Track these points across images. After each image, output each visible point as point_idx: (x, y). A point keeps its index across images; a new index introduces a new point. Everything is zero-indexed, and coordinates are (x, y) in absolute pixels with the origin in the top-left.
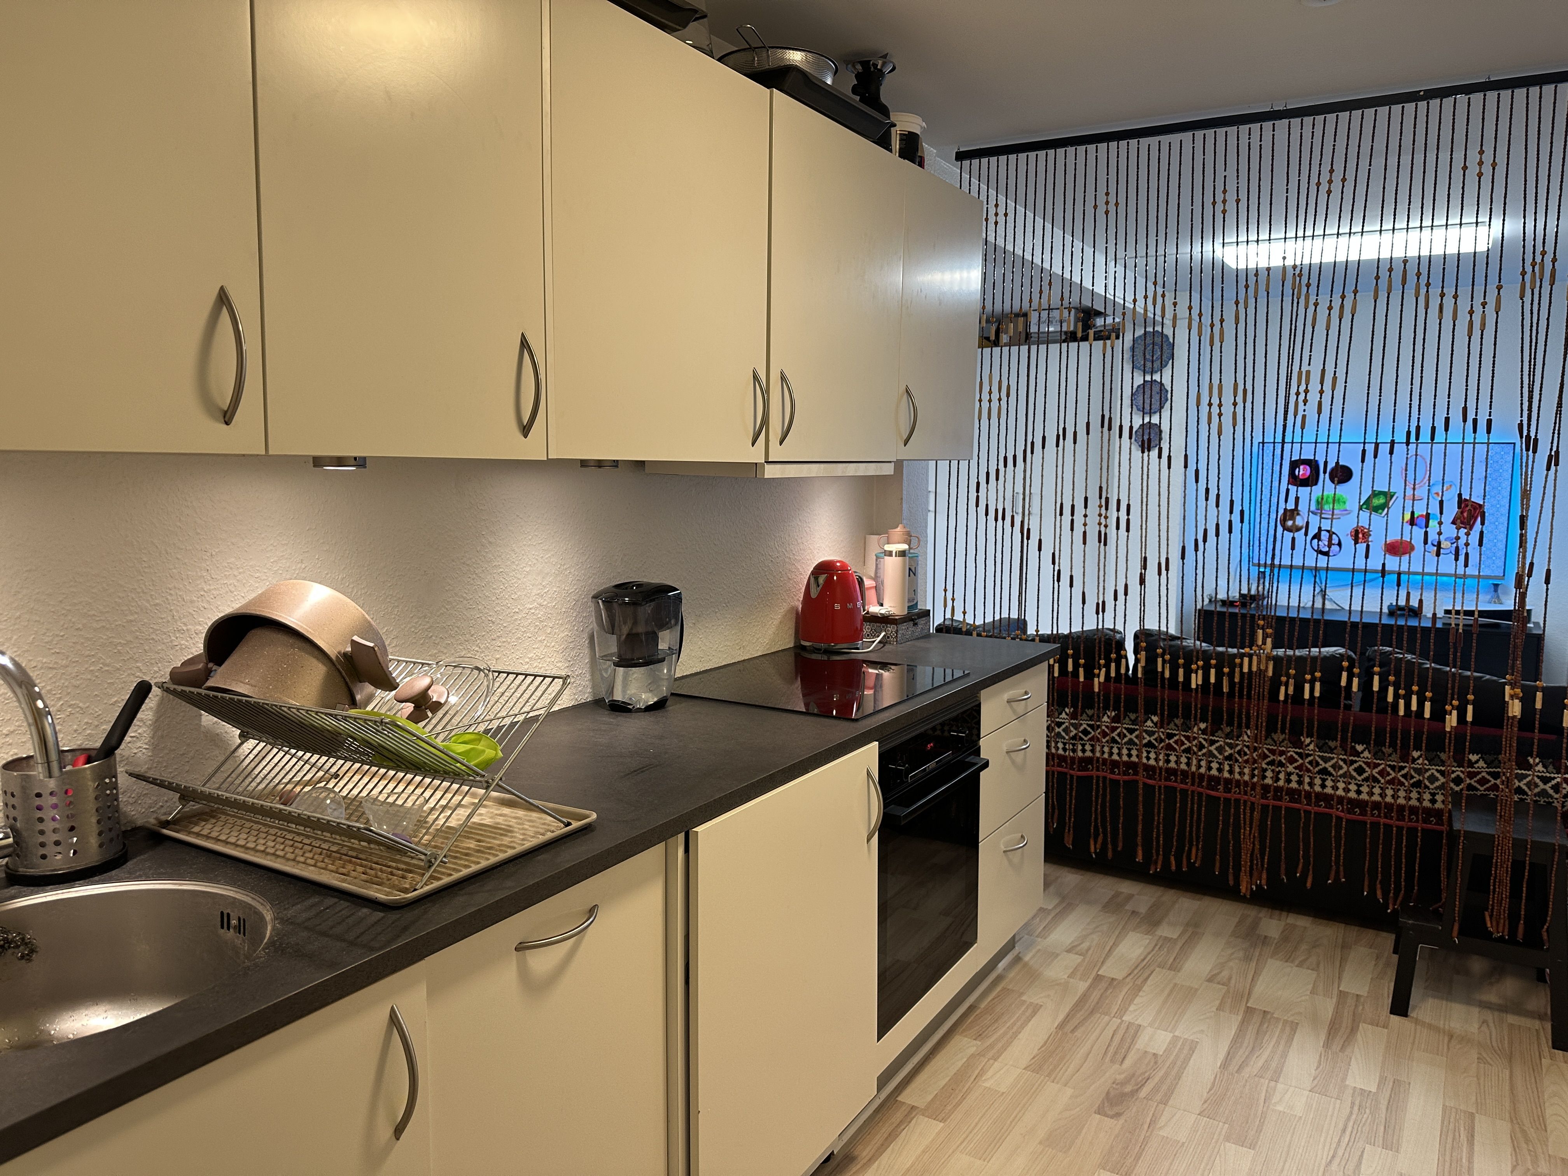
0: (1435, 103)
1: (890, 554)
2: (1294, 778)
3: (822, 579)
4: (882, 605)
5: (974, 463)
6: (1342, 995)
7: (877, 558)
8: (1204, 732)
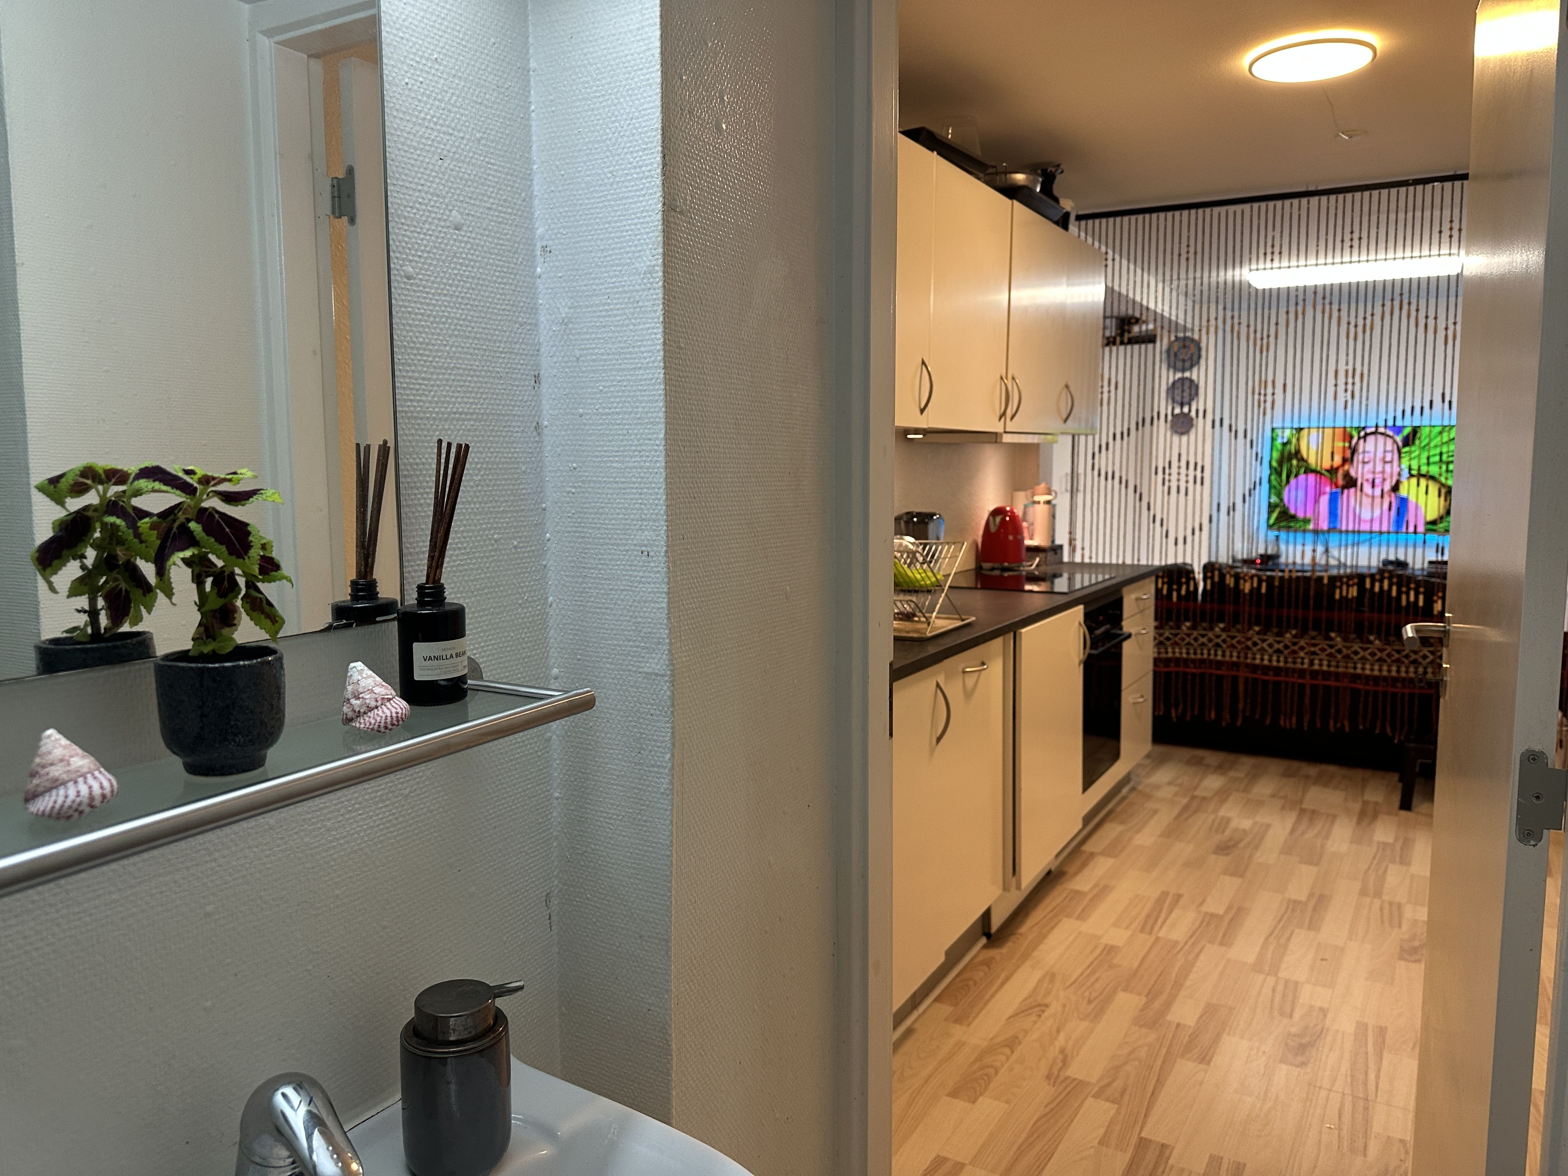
0: (1420, 188)
1: (1037, 503)
2: (1325, 663)
3: (998, 519)
4: (1034, 540)
5: (1097, 437)
6: (1365, 803)
8: (1258, 633)
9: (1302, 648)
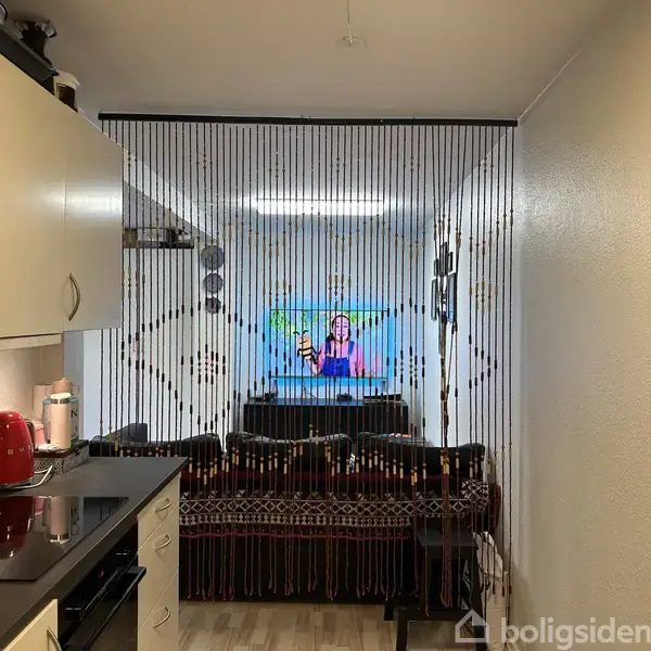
0: (388, 127)
1: (55, 402)
2: (324, 519)
4: (49, 442)
7: (44, 404)
9: (307, 507)
